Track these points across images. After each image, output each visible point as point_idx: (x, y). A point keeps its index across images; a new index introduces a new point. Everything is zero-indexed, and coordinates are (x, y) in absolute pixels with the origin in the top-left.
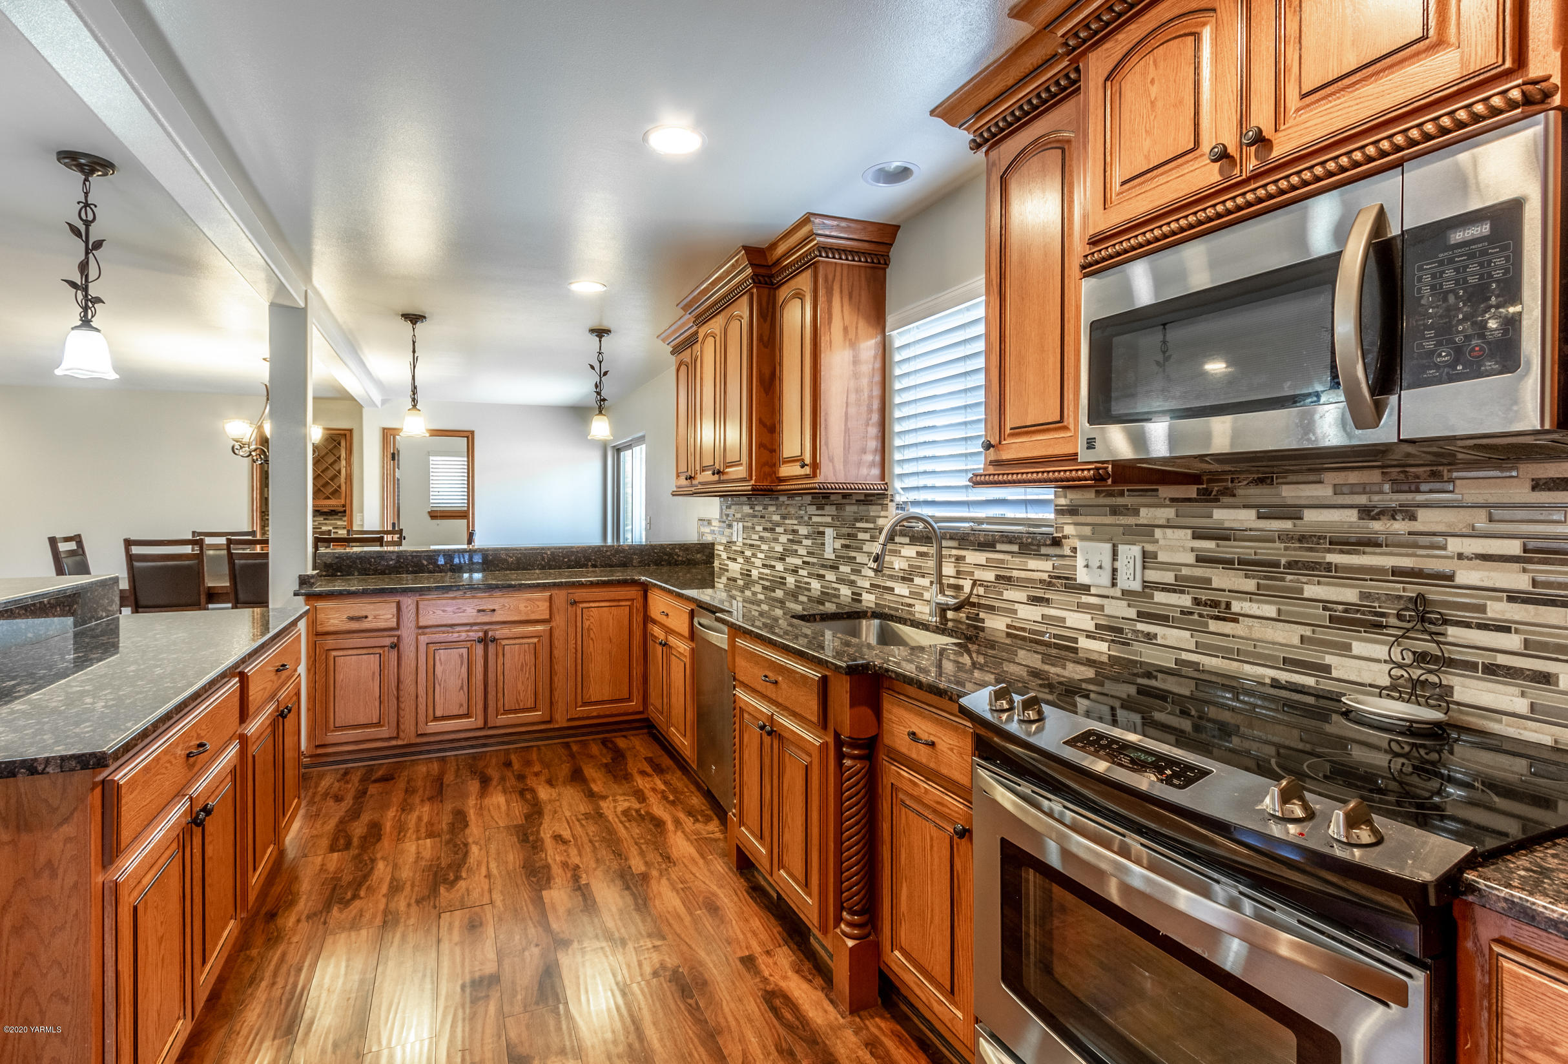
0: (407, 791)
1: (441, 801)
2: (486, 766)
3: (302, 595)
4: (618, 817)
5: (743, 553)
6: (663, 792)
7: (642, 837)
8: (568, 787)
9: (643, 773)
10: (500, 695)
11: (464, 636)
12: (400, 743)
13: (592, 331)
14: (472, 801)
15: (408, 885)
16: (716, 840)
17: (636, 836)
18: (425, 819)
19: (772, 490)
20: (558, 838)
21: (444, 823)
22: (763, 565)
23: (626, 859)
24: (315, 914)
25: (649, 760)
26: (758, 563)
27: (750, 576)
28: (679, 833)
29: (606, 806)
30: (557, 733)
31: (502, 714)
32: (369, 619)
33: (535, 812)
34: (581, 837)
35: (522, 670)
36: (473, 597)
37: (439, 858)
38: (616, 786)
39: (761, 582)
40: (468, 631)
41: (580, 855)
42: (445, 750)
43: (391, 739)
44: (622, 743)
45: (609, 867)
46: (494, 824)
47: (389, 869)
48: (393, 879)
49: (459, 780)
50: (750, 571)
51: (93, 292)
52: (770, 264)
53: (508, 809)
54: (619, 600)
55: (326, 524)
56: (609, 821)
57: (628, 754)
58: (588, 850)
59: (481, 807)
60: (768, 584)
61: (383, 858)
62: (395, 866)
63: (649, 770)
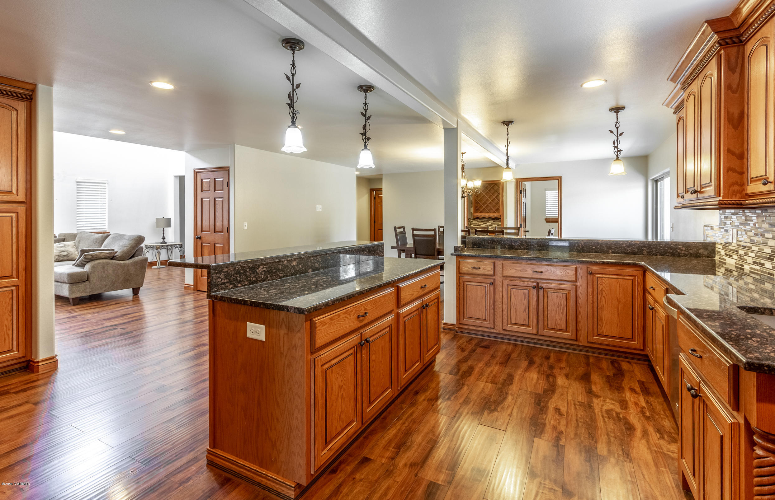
0: (492, 356)
1: (505, 367)
2: (535, 355)
3: (455, 255)
4: (602, 412)
5: (737, 251)
6: (643, 408)
7: (613, 432)
8: (577, 382)
9: (632, 390)
10: (546, 319)
11: (526, 284)
12: (495, 331)
13: (611, 110)
14: (520, 372)
15: (472, 403)
16: (673, 459)
17: (609, 430)
18: (494, 373)
19: (741, 204)
20: (557, 410)
21: (502, 378)
22: (754, 262)
23: (596, 442)
24: (431, 400)
25: (641, 383)
26: (750, 260)
27: (743, 269)
28: (644, 441)
29: (597, 403)
30: (581, 348)
31: (547, 329)
32: (481, 269)
33: (551, 389)
34: (572, 415)
35: (558, 307)
36: (531, 264)
37: (491, 395)
38: (609, 392)
39: (752, 275)
40: (527, 281)
41: (567, 426)
42: (518, 341)
43: (491, 328)
44: (625, 366)
45: (582, 442)
46: (525, 388)
47: (468, 392)
48: (467, 397)
49: (518, 358)
50: (743, 266)
51: (368, 135)
52: (737, 26)
53: (537, 383)
54: (624, 275)
55: (494, 224)
56: (594, 413)
57: (627, 375)
58: (573, 425)
59: (523, 377)
60: (758, 277)
61: (468, 385)
62: (471, 391)
63: (638, 389)
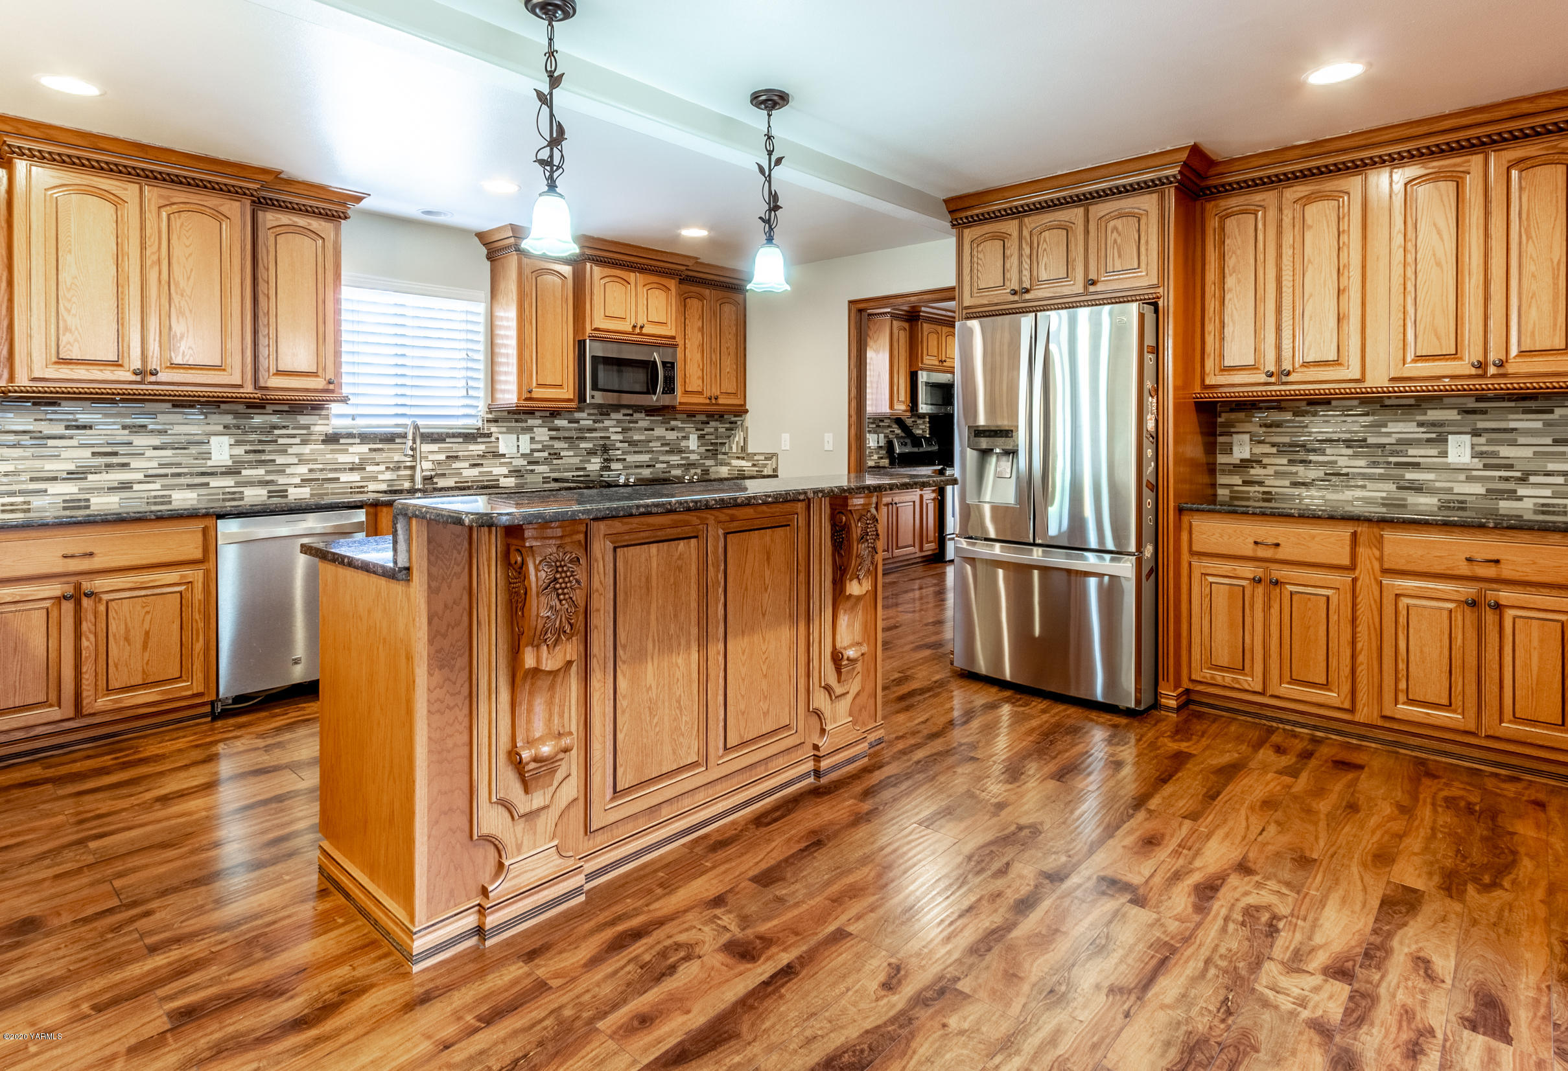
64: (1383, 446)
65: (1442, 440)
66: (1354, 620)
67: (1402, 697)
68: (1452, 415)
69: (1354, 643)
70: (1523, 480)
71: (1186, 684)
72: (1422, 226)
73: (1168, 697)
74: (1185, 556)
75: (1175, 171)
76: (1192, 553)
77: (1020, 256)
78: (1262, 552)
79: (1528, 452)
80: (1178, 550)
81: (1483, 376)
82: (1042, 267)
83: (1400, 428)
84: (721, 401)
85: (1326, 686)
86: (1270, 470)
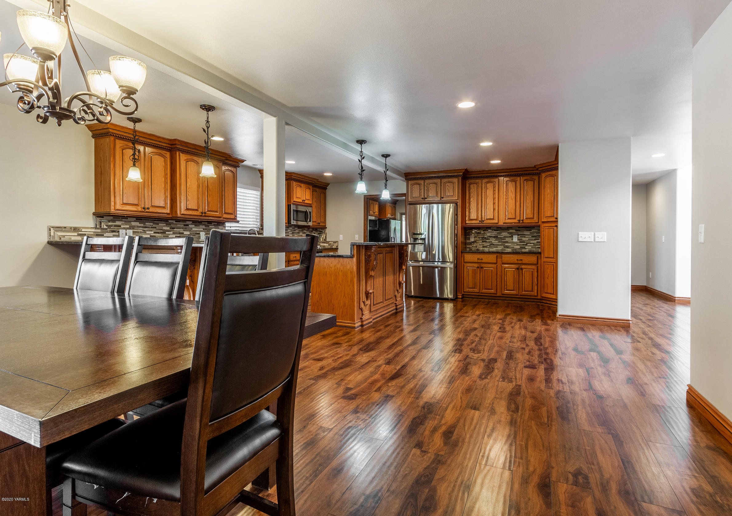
64: (501, 238)
65: (512, 237)
66: (497, 274)
67: (505, 289)
68: (514, 231)
69: (497, 279)
70: (526, 245)
71: (463, 293)
72: (509, 191)
73: (459, 296)
74: (463, 263)
75: (461, 174)
76: (464, 262)
77: (424, 190)
78: (479, 261)
79: (527, 239)
80: (461, 261)
81: (519, 223)
82: (430, 193)
83: (505, 234)
84: (321, 224)
85: (491, 289)
86: (478, 244)
